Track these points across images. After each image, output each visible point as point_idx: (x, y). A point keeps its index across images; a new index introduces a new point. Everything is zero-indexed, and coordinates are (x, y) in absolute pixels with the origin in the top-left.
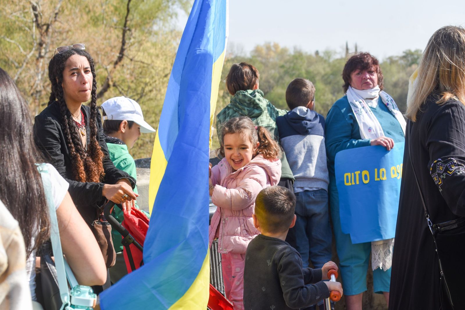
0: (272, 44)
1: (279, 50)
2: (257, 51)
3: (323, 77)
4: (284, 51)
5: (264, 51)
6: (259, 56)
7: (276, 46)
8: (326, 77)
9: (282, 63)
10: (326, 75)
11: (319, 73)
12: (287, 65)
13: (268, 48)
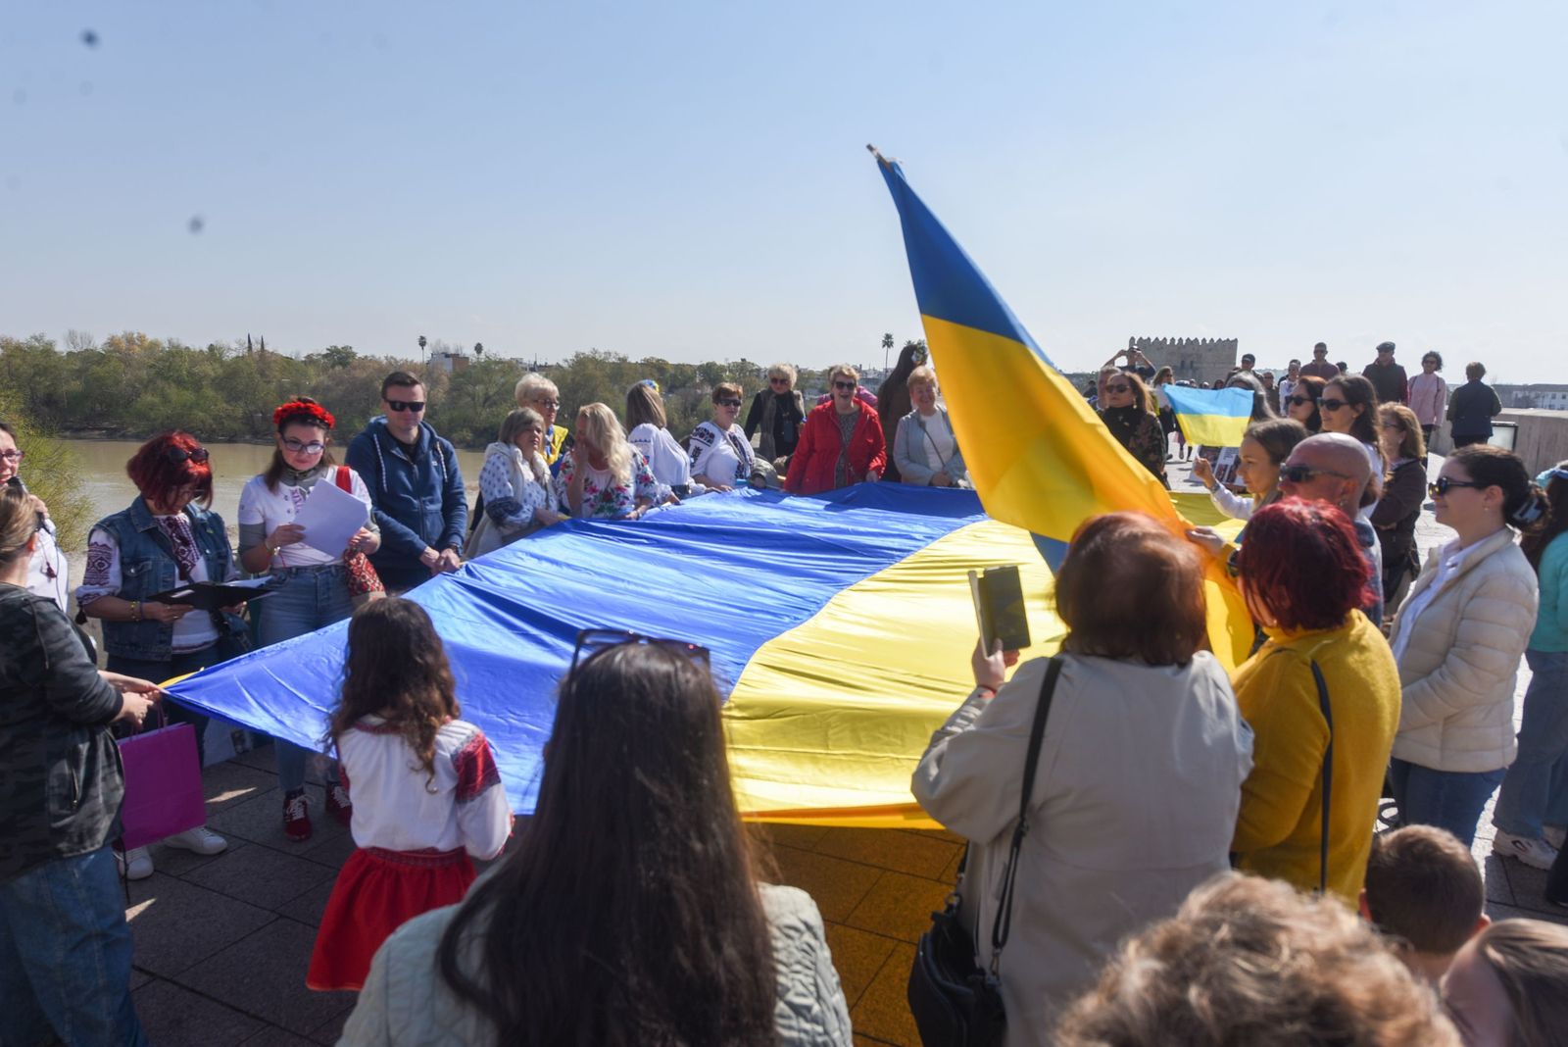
0: (135, 336)
1: (146, 344)
2: (113, 343)
3: (213, 380)
4: (154, 345)
5: (124, 345)
6: (115, 351)
7: (142, 338)
8: (217, 381)
9: (152, 362)
10: (216, 378)
11: (206, 376)
12: (160, 365)
13: (130, 340)
